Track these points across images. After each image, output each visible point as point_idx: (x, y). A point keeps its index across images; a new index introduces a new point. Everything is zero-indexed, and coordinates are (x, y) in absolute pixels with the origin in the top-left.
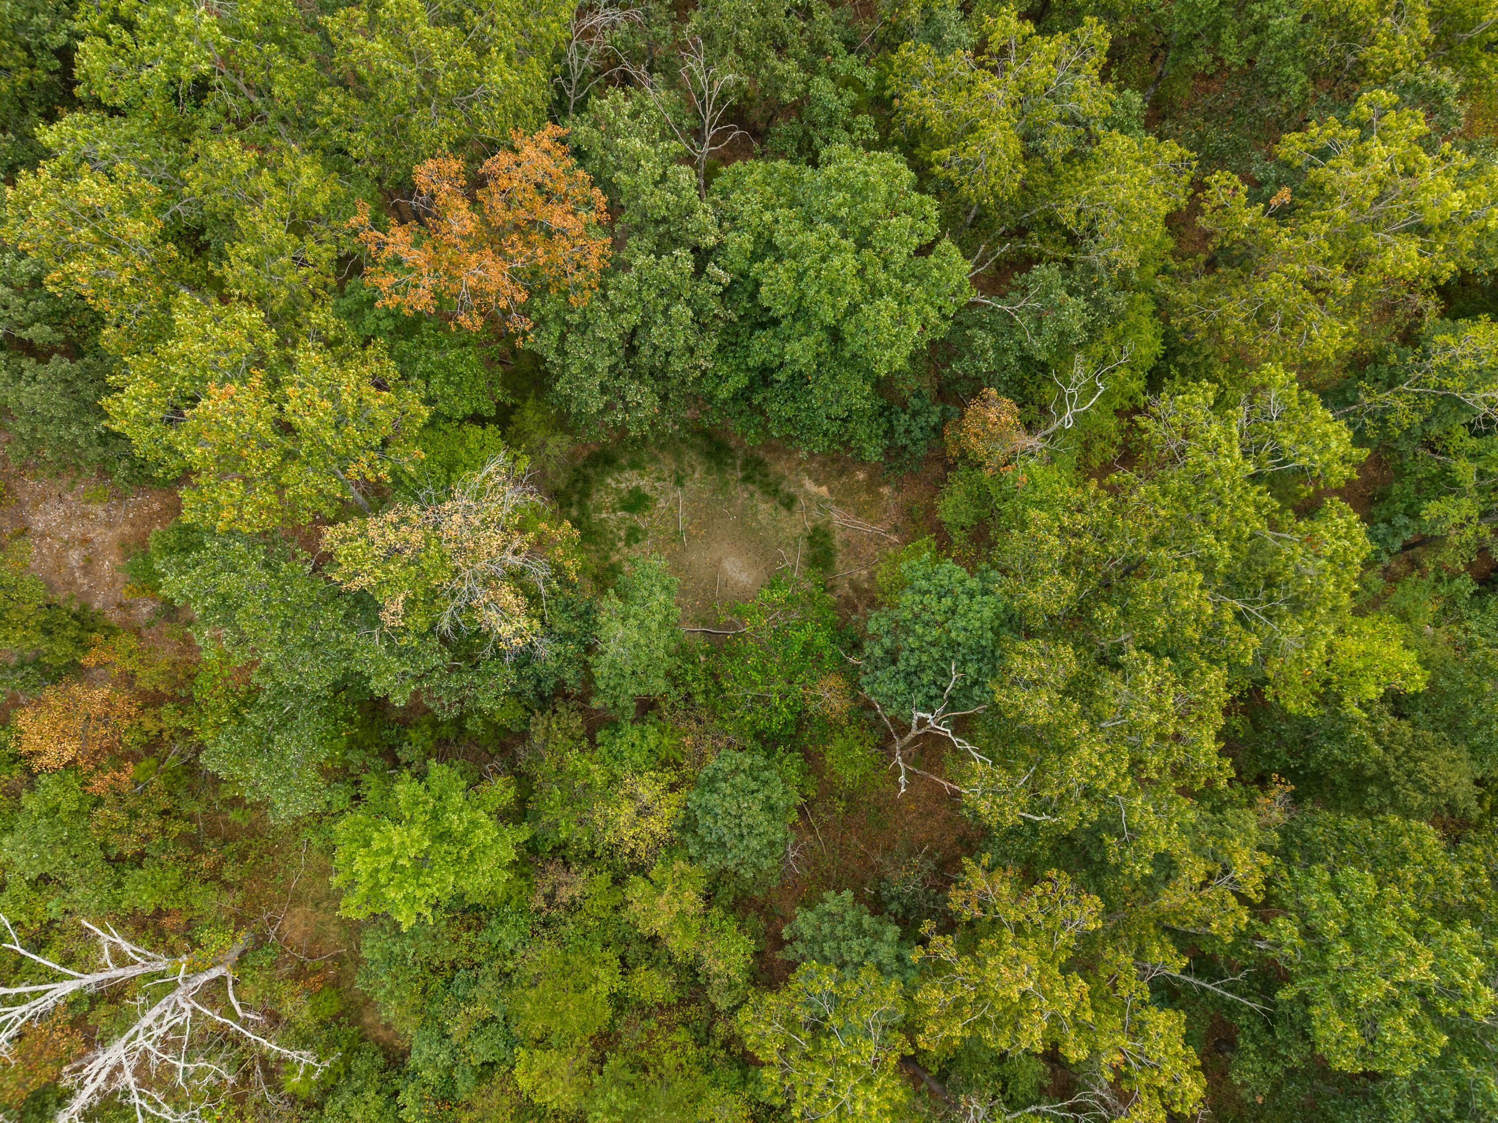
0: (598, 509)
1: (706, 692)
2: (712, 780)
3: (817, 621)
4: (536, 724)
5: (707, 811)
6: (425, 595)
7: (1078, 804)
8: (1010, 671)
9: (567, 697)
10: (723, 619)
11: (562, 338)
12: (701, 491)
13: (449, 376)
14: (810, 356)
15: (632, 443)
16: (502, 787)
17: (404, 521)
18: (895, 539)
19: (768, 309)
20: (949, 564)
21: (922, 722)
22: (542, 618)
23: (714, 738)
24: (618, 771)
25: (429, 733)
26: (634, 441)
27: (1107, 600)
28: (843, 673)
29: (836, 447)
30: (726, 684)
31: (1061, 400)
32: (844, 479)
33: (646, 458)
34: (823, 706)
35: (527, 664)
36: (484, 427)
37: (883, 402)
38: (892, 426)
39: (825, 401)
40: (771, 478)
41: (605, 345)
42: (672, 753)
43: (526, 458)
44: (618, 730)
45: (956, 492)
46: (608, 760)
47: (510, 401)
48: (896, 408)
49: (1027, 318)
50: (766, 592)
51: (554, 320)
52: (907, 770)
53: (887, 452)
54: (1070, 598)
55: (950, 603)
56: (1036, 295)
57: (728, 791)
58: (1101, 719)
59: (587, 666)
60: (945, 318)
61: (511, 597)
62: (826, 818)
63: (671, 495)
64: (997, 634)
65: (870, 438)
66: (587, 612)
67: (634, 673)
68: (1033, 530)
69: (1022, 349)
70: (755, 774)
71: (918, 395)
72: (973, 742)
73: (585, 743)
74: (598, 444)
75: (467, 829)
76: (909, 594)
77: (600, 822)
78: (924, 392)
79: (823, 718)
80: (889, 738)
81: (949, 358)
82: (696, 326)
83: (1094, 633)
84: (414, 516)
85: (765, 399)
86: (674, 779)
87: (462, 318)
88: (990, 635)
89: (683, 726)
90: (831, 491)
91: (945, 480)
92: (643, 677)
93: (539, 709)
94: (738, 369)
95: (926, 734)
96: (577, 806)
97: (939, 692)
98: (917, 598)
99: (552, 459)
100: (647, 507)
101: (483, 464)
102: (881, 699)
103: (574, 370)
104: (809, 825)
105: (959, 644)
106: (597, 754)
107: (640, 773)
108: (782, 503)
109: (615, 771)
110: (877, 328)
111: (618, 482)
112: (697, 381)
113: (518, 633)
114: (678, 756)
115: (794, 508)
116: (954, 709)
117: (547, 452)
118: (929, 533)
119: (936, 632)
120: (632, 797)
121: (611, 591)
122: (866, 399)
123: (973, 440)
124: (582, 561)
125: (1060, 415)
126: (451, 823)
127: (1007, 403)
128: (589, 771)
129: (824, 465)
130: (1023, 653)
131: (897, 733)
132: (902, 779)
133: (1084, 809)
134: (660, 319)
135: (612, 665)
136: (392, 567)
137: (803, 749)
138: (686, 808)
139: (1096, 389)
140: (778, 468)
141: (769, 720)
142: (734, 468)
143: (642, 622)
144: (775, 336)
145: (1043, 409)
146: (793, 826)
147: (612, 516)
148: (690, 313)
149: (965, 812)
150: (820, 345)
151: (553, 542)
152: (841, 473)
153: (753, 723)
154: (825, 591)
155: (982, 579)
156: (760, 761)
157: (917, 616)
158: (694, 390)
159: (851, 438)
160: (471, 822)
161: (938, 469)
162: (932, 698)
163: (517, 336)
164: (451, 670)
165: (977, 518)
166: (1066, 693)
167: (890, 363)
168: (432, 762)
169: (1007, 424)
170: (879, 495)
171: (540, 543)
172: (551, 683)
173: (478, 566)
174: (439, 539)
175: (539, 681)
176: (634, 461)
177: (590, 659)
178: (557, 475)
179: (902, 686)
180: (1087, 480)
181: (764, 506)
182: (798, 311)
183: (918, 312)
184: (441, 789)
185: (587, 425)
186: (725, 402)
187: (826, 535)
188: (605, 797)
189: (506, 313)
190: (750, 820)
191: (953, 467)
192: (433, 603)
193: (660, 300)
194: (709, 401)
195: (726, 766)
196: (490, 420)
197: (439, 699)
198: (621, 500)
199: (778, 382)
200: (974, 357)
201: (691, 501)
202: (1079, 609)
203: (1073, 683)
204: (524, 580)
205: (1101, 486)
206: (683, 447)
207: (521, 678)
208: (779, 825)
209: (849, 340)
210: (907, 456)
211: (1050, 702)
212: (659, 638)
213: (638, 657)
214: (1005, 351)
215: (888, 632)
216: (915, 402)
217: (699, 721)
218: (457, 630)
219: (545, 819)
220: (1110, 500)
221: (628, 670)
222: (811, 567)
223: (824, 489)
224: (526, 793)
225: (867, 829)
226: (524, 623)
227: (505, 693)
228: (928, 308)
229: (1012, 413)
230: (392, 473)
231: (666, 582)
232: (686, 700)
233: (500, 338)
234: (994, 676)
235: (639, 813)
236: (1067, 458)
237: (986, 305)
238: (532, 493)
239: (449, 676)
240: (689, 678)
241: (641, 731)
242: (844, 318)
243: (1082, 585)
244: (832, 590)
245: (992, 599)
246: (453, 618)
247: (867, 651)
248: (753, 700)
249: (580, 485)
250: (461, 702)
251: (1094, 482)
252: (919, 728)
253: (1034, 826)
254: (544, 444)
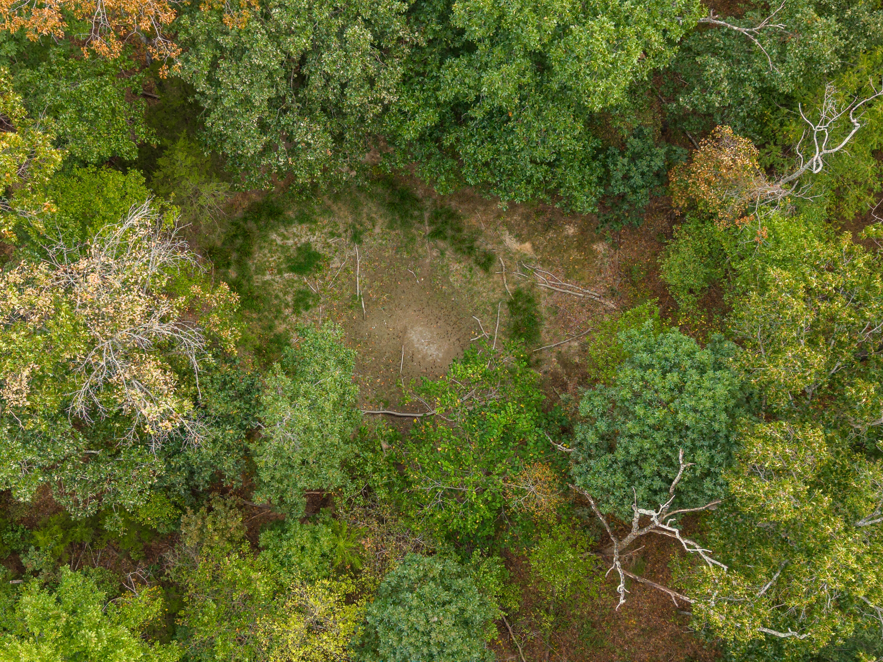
0: (260, 270)
1: (389, 486)
2: (396, 590)
3: (520, 401)
4: (188, 525)
5: (390, 627)
6: (55, 370)
7: (830, 617)
8: (748, 458)
9: (224, 491)
10: (409, 399)
11: (214, 65)
12: (382, 248)
13: (80, 111)
14: (511, 87)
15: (300, 193)
16: (147, 599)
17: (30, 282)
18: (611, 304)
19: (461, 32)
20: (675, 334)
21: (645, 521)
22: (195, 398)
23: (398, 540)
24: (285, 579)
25: (60, 536)
26: (302, 189)
27: (864, 375)
28: (552, 464)
29: (542, 196)
30: (413, 476)
31: (809, 140)
32: (551, 234)
33: (317, 210)
34: (527, 501)
35: (178, 452)
36: (125, 173)
37: (596, 143)
38: (607, 172)
39: (529, 141)
40: (465, 233)
41: (264, 74)
42: (349, 558)
43: (176, 209)
44: (284, 531)
45: (683, 249)
46: (273, 567)
47: (155, 142)
48: (613, 150)
49: (768, 42)
50: (459, 367)
51: (206, 42)
52: (627, 578)
53: (601, 202)
54: (818, 373)
55: (676, 379)
56: (779, 15)
57: (415, 603)
58: (857, 517)
59: (248, 455)
60: (670, 42)
61: (157, 373)
62: (531, 635)
63: (347, 254)
64: (732, 416)
65: (582, 185)
66: (248, 391)
67: (304, 462)
68: (773, 292)
69: (762, 80)
70: (447, 582)
71: (639, 134)
72: (705, 544)
73: (246, 547)
74: (260, 193)
75: (106, 649)
76: (628, 370)
77: (264, 640)
78: (646, 131)
79: (528, 516)
80: (605, 540)
81: (676, 91)
82: (377, 52)
83: (848, 414)
84: (42, 277)
85: (458, 140)
86: (352, 589)
87: (97, 43)
88: (723, 417)
89: (362, 526)
90: (535, 248)
91: (670, 236)
92: (315, 467)
93: (192, 506)
94: (426, 104)
95: (649, 535)
96: (235, 621)
97: (664, 485)
98: (638, 374)
99: (206, 211)
100: (319, 268)
101: (125, 217)
102: (595, 493)
103: (227, 103)
104: (511, 643)
105: (687, 428)
106: (260, 559)
107: (311, 582)
108: (477, 262)
109: (282, 580)
110: (590, 54)
111: (284, 237)
112: (378, 118)
113: (166, 415)
114: (356, 561)
115: (492, 269)
116: (682, 505)
117: (201, 202)
118: (652, 297)
119: (659, 414)
120: (301, 610)
121: (277, 366)
122: (578, 139)
123: (703, 187)
124: (242, 331)
125: (808, 157)
126: (87, 642)
127: (743, 142)
128: (250, 579)
129: (527, 217)
130: (765, 439)
131: (615, 534)
132: (621, 588)
133: (838, 623)
134: (334, 42)
135: (278, 454)
136: (14, 336)
137: (504, 553)
138: (365, 623)
139: (849, 127)
140: (473, 221)
141: (464, 518)
142: (421, 222)
143: (314, 402)
144: (469, 65)
145: (788, 150)
146: (492, 644)
147: (278, 278)
148: (369, 36)
149: (695, 624)
150: (523, 75)
151: (208, 308)
152: (548, 226)
153: (444, 522)
154: (529, 366)
155: (715, 351)
156: (452, 566)
157: (637, 395)
158: (375, 129)
159: (560, 186)
160: (111, 640)
161: (662, 222)
162: (656, 492)
163: (162, 63)
164: (88, 459)
165: (708, 279)
166: (815, 485)
167: (605, 95)
168: (66, 570)
169: (744, 167)
170: (593, 252)
171: (191, 310)
172: (207, 474)
173: (118, 335)
174: (71, 303)
175: (192, 473)
176: (303, 214)
177: (252, 446)
178: (212, 229)
179: (619, 478)
180: (839, 233)
181: (456, 266)
182: (496, 34)
183: (639, 36)
184: (76, 602)
185: (247, 170)
186: (410, 144)
187: (529, 301)
188: (269, 610)
189: (150, 36)
190: (441, 637)
191: (680, 219)
192: (65, 380)
193: (334, 21)
194: (392, 143)
195: (412, 573)
196: (132, 164)
197: (73, 494)
198: (288, 259)
199: (472, 119)
200: (705, 89)
201: (371, 260)
202: (831, 386)
203: (824, 474)
204: (173, 353)
205: (856, 240)
206: (362, 197)
207: (170, 469)
208: (476, 643)
209: (557, 68)
210: (626, 207)
211: (797, 495)
212: (333, 421)
213: (308, 443)
214: (742, 81)
215: (603, 415)
216: (635, 143)
217: (381, 520)
218: (93, 412)
219: (197, 637)
220: (867, 256)
221: (297, 459)
222: (512, 337)
223: (527, 246)
224: (176, 607)
225: (579, 649)
226: (171, 404)
227: (151, 487)
228: (650, 30)
229: (749, 155)
230: (18, 228)
231: (342, 355)
232: (366, 495)
233: (144, 66)
234: (730, 465)
235: (310, 630)
236: (816, 208)
237: (720, 27)
238: (182, 249)
239: (84, 467)
240: (369, 469)
241: (313, 532)
242: (551, 42)
243: (835, 355)
244: (537, 364)
245: (726, 374)
246: (89, 398)
247: (579, 437)
248: (444, 495)
249: (239, 241)
250: (99, 497)
251: (848, 235)
252: (641, 528)
253: (777, 643)
254: (197, 193)
